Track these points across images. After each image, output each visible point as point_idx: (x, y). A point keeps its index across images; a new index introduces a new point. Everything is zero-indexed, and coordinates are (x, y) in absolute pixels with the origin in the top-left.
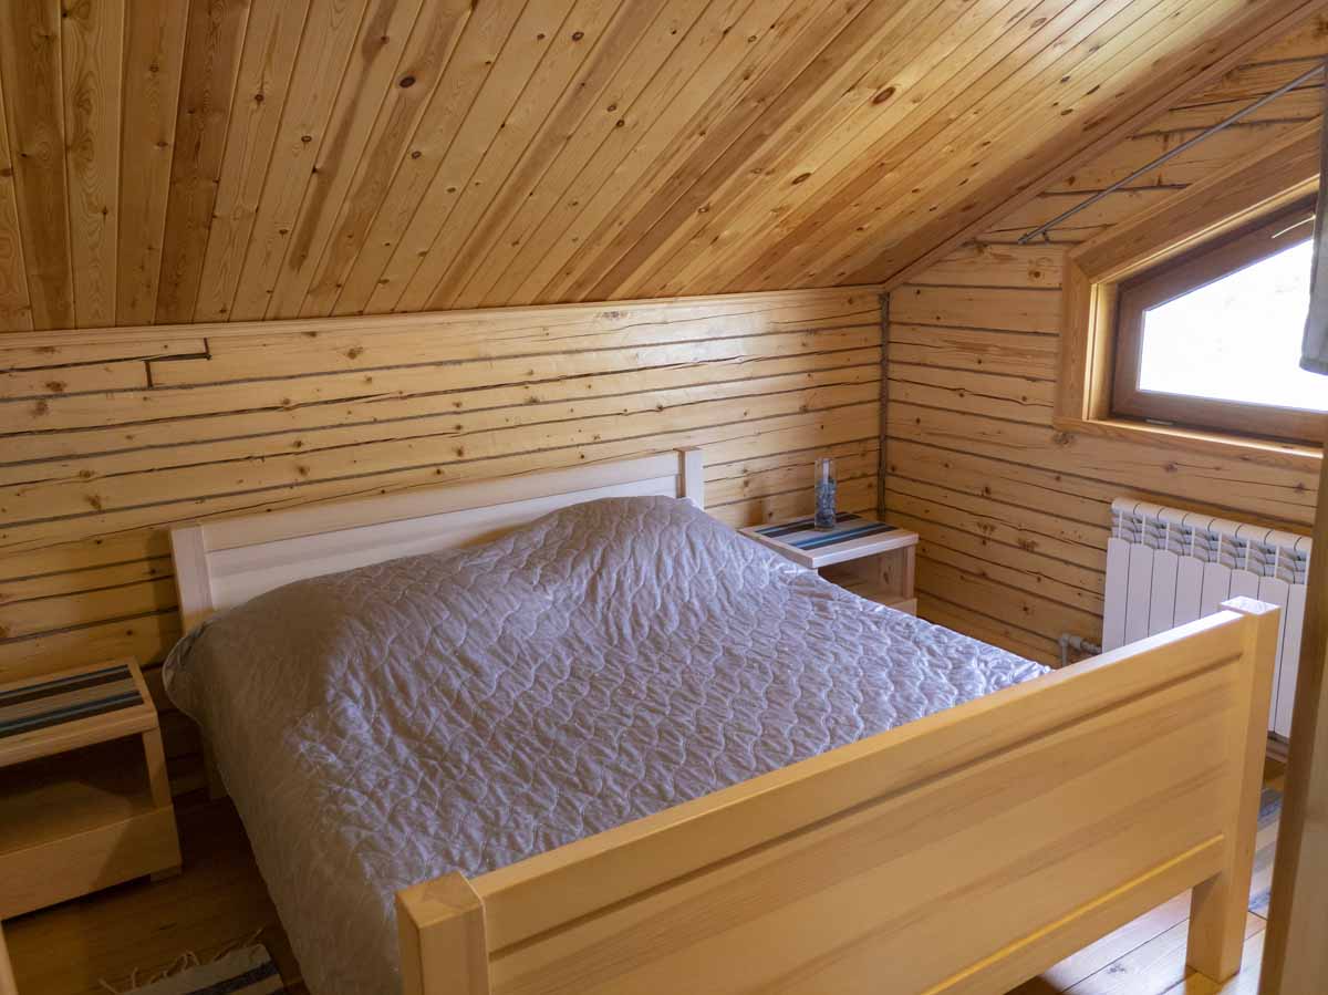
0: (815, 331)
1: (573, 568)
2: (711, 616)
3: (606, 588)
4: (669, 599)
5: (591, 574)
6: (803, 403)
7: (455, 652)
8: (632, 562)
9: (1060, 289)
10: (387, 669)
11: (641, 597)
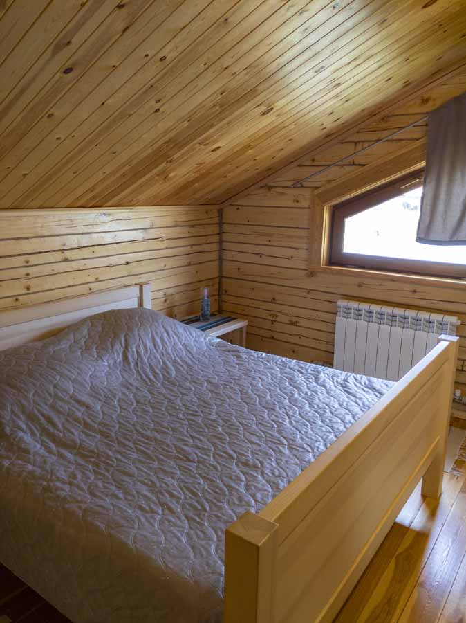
0: (193, 226)
1: (112, 347)
2: (188, 366)
3: (133, 356)
4: (165, 359)
5: (122, 350)
6: (188, 261)
7: (71, 397)
8: (141, 342)
9: (309, 208)
10: (35, 410)
11: (152, 360)
